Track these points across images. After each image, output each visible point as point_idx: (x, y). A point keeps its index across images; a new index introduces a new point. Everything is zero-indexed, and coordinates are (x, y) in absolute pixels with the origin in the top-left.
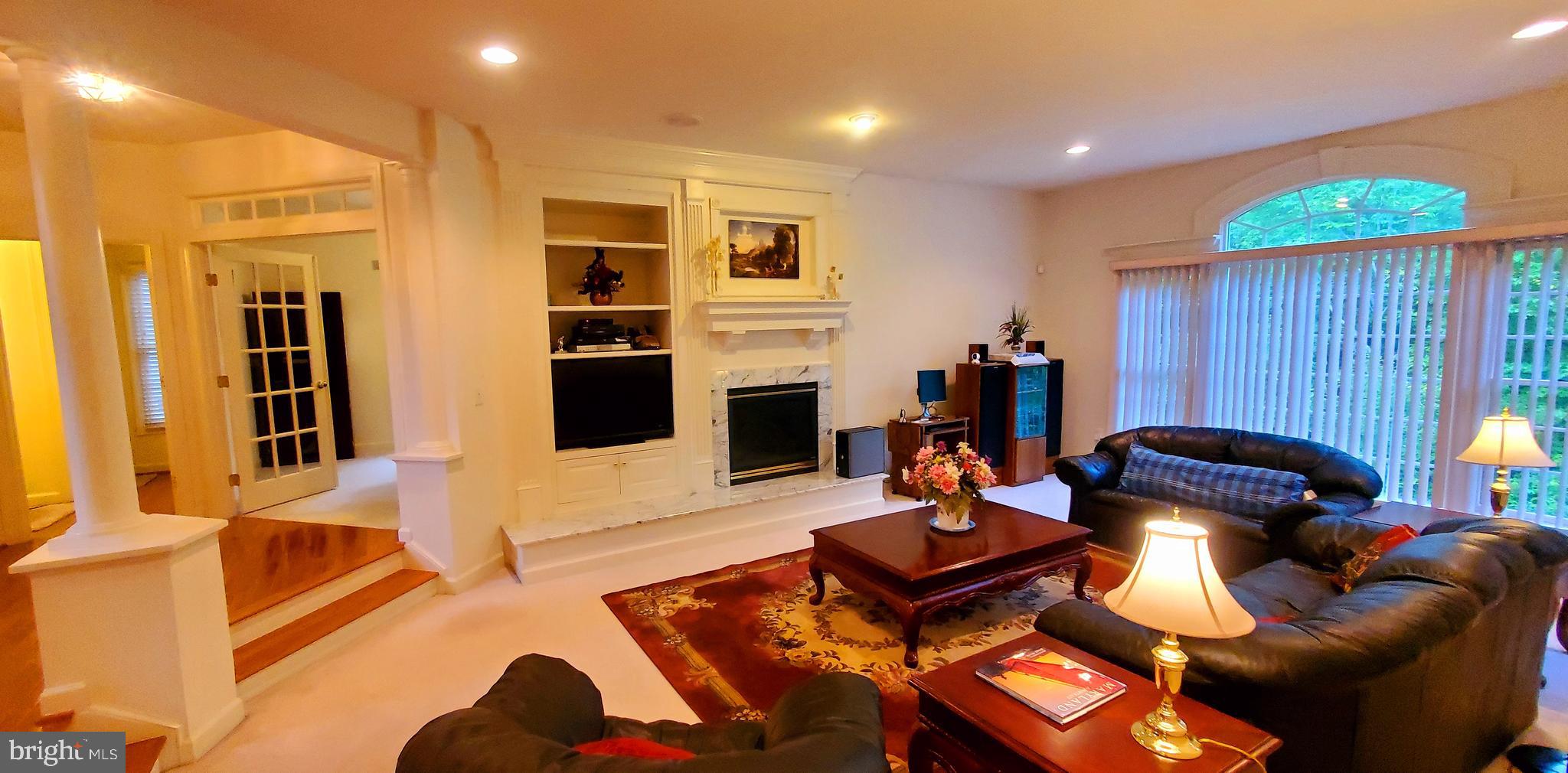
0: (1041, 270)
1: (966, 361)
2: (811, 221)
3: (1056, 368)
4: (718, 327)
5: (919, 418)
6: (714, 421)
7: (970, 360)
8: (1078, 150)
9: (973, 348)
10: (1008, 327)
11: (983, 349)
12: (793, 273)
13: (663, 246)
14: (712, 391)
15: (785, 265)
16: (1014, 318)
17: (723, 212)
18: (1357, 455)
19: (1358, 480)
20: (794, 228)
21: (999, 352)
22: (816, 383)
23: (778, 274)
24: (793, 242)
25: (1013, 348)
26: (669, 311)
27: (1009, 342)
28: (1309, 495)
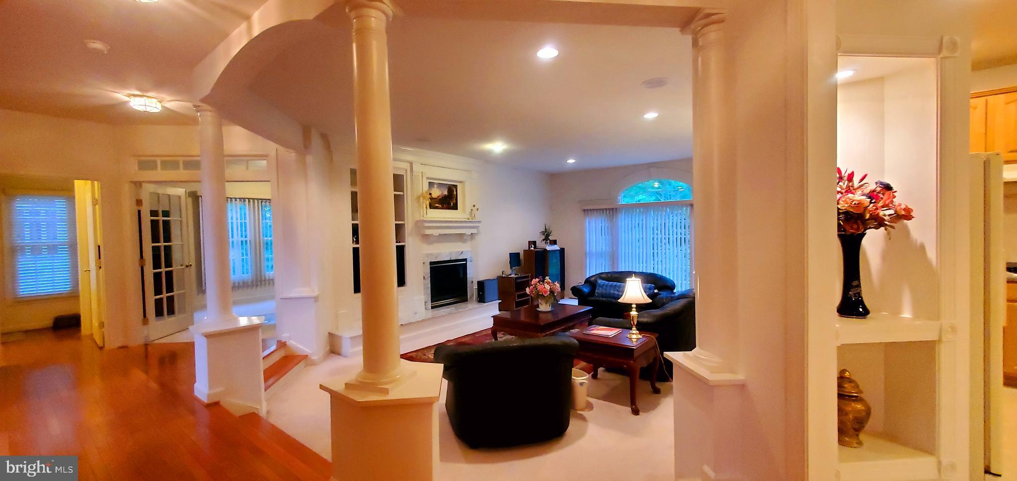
0: (552, 208)
1: (527, 249)
2: (463, 183)
3: (562, 251)
4: (428, 232)
5: (510, 275)
6: (424, 278)
7: (529, 248)
8: (571, 161)
9: (530, 243)
10: (543, 233)
11: (534, 243)
12: (455, 207)
13: (402, 193)
14: (424, 263)
15: (452, 203)
16: (546, 230)
17: (428, 178)
18: (668, 277)
19: (669, 285)
20: (456, 186)
21: (541, 245)
22: (466, 259)
23: (449, 208)
24: (455, 193)
25: (545, 243)
26: (404, 224)
27: (544, 240)
28: (656, 291)
